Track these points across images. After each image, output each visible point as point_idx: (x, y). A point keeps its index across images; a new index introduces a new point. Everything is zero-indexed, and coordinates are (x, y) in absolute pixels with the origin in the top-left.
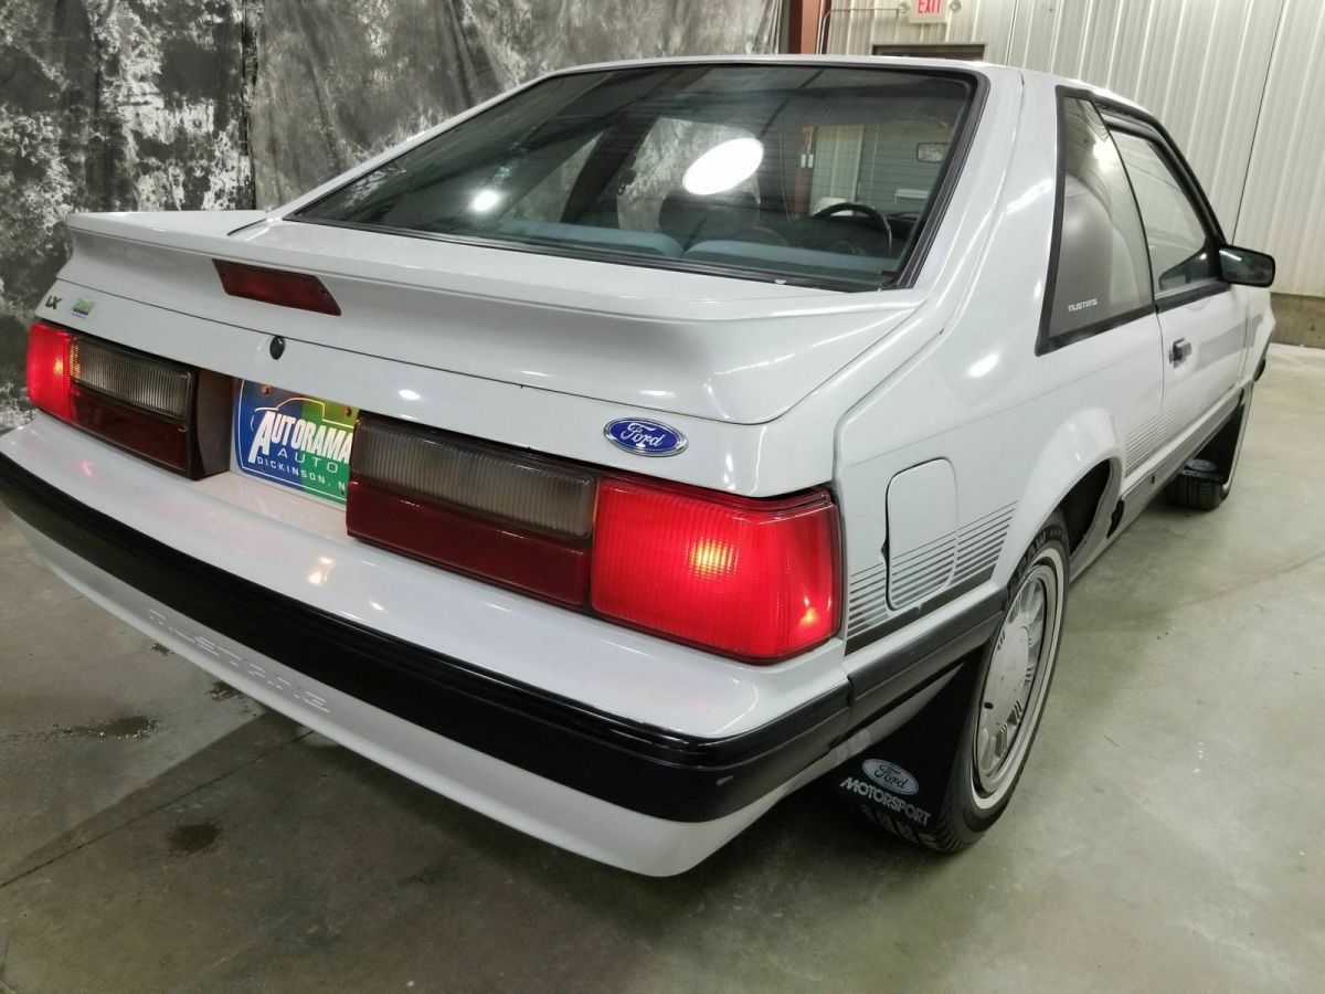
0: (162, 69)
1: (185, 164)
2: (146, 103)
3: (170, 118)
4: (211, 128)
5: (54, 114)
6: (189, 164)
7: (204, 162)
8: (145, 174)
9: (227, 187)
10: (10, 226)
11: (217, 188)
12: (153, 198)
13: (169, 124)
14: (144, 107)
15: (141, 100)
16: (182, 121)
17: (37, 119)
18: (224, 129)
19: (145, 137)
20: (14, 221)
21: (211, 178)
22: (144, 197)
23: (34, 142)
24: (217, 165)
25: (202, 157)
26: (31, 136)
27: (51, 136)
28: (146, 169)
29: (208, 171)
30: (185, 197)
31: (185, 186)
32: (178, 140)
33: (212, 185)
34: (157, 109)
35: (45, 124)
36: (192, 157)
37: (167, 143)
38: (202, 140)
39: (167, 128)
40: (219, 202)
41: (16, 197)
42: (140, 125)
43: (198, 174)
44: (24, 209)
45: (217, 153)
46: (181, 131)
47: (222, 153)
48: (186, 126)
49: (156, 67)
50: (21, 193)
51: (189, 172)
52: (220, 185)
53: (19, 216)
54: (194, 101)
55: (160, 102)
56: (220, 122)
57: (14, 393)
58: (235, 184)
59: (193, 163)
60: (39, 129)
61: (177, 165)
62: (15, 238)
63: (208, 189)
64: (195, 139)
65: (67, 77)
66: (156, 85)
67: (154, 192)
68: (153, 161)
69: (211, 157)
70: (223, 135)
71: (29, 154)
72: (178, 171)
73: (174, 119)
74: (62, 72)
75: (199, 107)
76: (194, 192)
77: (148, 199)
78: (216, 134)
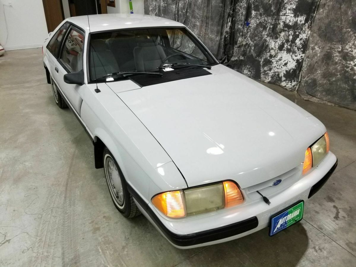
0: (296, 7)
1: (294, 31)
2: (289, 15)
3: (294, 19)
4: (304, 22)
5: (271, 17)
6: (296, 31)
7: (299, 31)
8: (283, 32)
9: (303, 38)
10: (259, 38)
11: (301, 38)
12: (283, 37)
13: (293, 20)
14: (288, 16)
15: (288, 15)
16: (297, 20)
17: (268, 18)
18: (307, 23)
19: (286, 23)
20: (259, 37)
21: (300, 35)
22: (281, 37)
23: (267, 23)
24: (303, 32)
25: (299, 30)
26: (266, 21)
27: (270, 21)
28: (284, 31)
29: (300, 33)
30: (292, 39)
31: (293, 36)
32: (294, 25)
33: (300, 37)
34: (291, 17)
35: (270, 19)
36: (297, 29)
37: (292, 25)
38: (300, 25)
39: (293, 21)
40: (300, 41)
41: (261, 33)
42: (286, 20)
43: (297, 33)
44: (261, 35)
45: (304, 29)
46: (296, 22)
47: (305, 29)
48: (298, 21)
49: (294, 7)
50: (262, 32)
51: (295, 33)
52: (302, 37)
53: (260, 36)
54: (302, 15)
55: (293, 15)
56: (306, 21)
57: (249, 68)
58: (306, 38)
59: (297, 31)
60: (268, 20)
61: (292, 30)
62: (259, 40)
63: (298, 37)
64: (299, 25)
65: (275, 10)
66: (293, 11)
67: (283, 36)
68: (286, 29)
69: (302, 29)
70: (307, 24)
71: (265, 25)
72: (292, 32)
73: (295, 20)
74: (274, 8)
75: (302, 17)
76: (294, 38)
77: (282, 37)
78: (304, 24)
